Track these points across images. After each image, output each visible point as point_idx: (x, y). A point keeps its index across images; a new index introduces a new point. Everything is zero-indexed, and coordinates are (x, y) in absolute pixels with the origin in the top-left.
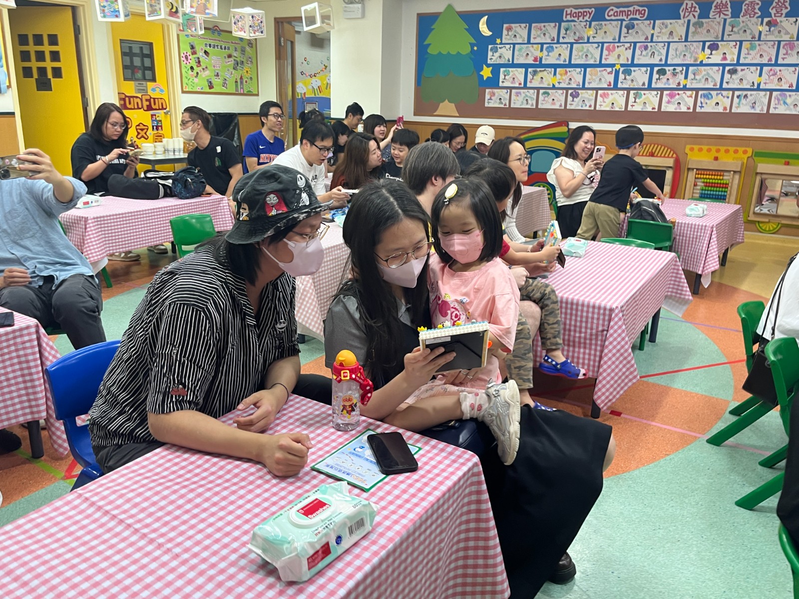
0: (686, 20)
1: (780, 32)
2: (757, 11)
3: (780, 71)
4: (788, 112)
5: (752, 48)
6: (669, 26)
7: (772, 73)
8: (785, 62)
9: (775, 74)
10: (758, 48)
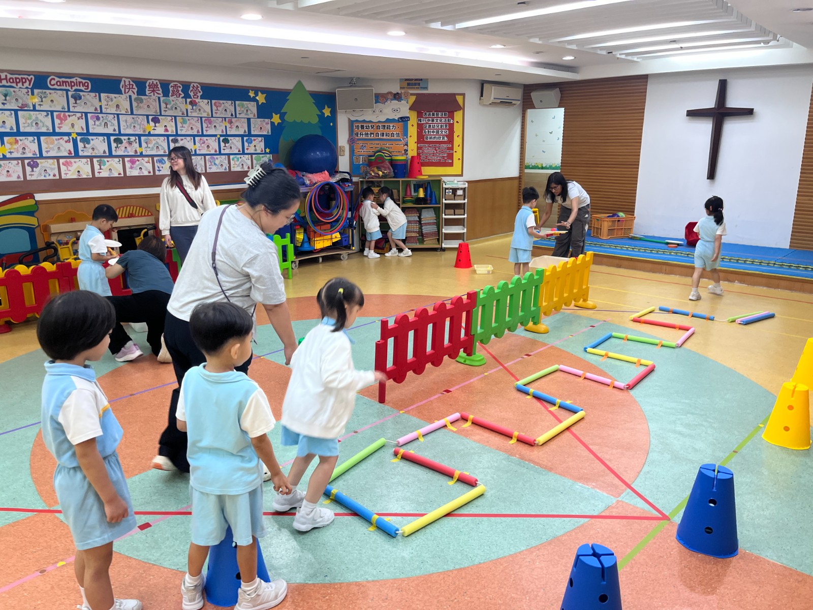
0: (127, 95)
1: (200, 110)
2: (180, 92)
3: (207, 140)
4: (218, 171)
5: (184, 122)
6: (114, 100)
7: (202, 142)
8: (209, 133)
9: (204, 143)
10: (188, 122)
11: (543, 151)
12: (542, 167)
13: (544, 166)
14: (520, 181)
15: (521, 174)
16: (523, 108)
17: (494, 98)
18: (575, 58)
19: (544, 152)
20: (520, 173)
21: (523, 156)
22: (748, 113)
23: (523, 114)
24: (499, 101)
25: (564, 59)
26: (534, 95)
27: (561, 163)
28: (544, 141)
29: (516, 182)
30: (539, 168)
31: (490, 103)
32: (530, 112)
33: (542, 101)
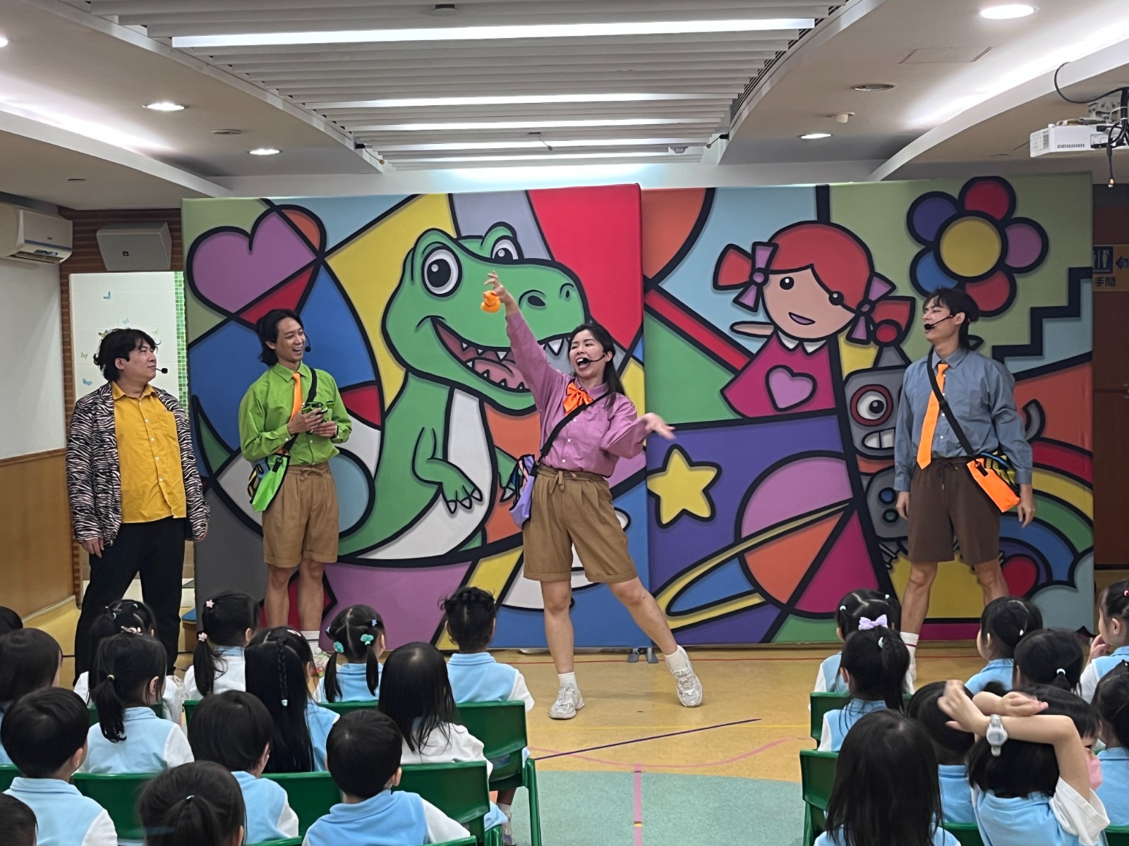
16: (61, 271)
17: (27, 242)
18: (280, 151)
23: (62, 285)
24: (32, 249)
25: (253, 152)
26: (108, 237)
31: (13, 253)
33: (127, 253)
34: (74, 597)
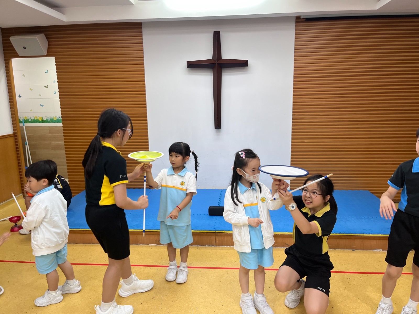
11: (41, 105)
12: (43, 120)
13: (45, 119)
14: (16, 139)
15: (16, 131)
16: (5, 57)
19: (43, 106)
20: (14, 130)
21: (14, 111)
22: (243, 64)
23: (5, 63)
26: (14, 40)
27: (62, 117)
28: (40, 95)
29: (12, 140)
30: (40, 122)
32: (14, 61)
33: (25, 47)
34: (22, 194)
